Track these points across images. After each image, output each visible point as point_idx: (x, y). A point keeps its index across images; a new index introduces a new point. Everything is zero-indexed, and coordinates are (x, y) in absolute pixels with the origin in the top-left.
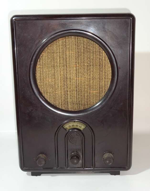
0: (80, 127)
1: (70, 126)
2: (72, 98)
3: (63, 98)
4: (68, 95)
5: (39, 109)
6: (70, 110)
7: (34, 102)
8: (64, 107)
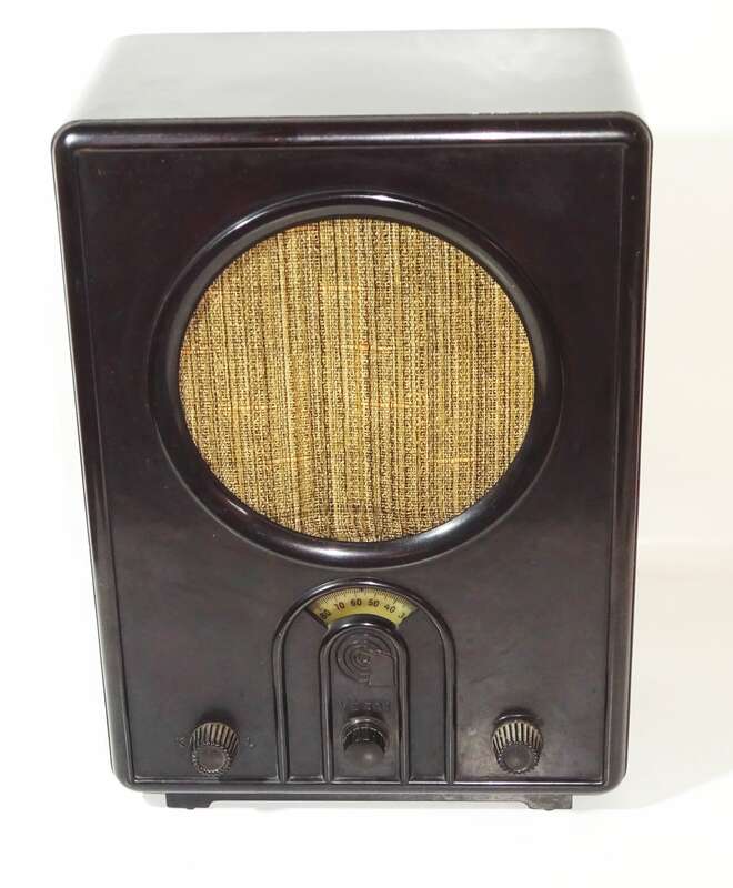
0: (387, 608)
1: (341, 606)
2: (349, 486)
3: (307, 487)
4: (329, 471)
6: (341, 536)
8: (314, 522)
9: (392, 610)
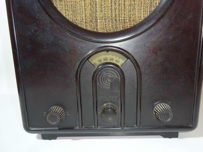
0: (116, 61)
1: (100, 60)
2: (103, 10)
3: (88, 12)
4: (96, 5)
5: (48, 28)
6: (100, 31)
7: (39, 17)
8: (91, 26)
9: (118, 62)
